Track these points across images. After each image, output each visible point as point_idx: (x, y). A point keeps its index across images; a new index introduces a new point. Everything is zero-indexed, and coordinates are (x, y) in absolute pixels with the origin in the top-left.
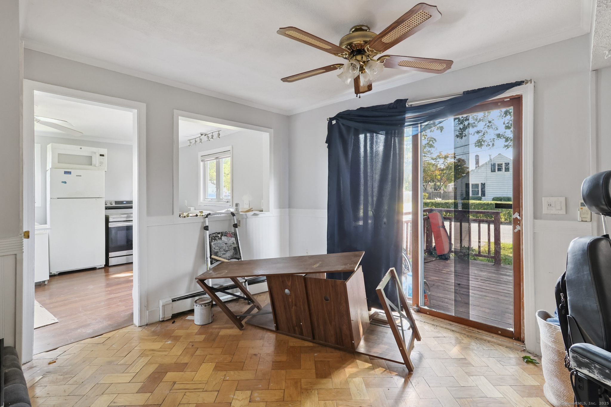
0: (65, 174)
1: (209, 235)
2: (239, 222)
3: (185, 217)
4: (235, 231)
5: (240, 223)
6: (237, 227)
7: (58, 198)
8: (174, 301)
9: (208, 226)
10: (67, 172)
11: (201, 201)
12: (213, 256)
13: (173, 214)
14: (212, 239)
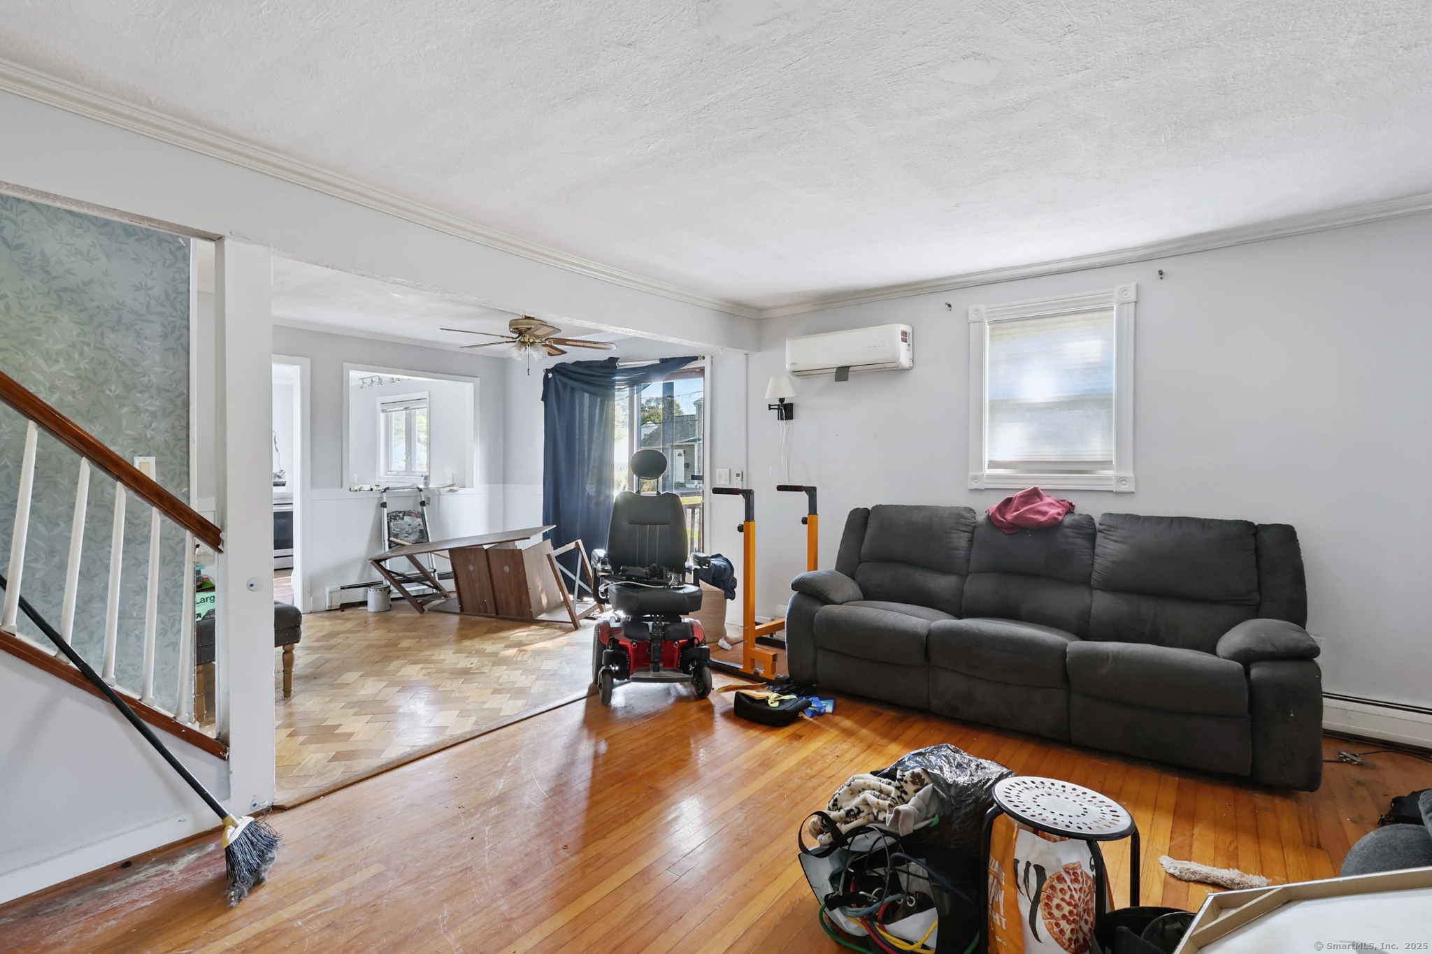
1: (388, 514)
2: (429, 499)
3: (356, 491)
4: (423, 510)
5: (429, 501)
6: (425, 505)
8: (342, 588)
9: (386, 503)
11: (381, 473)
12: (392, 539)
13: (342, 487)
14: (391, 519)
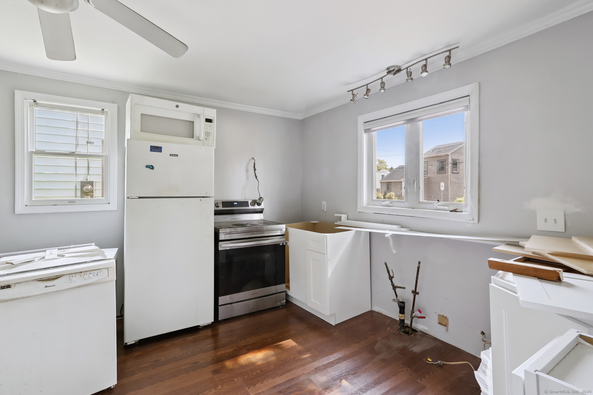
0: (151, 151)
7: (139, 198)
10: (155, 147)
11: (364, 205)
